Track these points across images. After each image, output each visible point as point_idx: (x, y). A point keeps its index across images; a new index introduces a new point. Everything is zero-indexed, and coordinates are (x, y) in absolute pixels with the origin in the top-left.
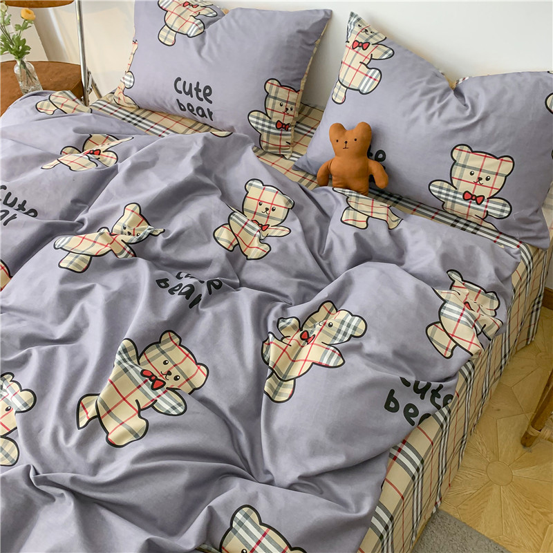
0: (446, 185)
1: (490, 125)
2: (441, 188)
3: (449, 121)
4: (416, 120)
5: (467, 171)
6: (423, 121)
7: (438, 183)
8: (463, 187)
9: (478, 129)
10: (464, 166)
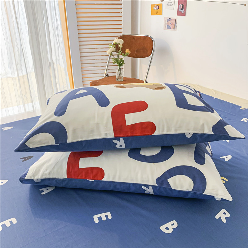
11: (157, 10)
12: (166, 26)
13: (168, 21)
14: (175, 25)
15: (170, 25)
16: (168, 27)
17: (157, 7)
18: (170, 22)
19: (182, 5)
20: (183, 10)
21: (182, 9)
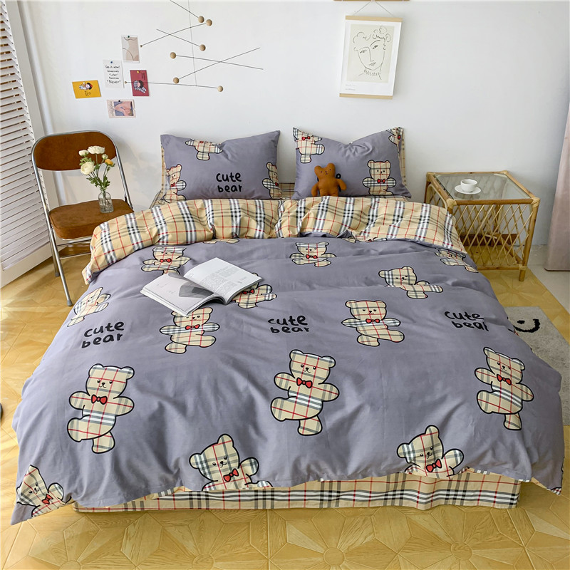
0: (369, 179)
1: (377, 151)
2: (368, 181)
3: (362, 153)
4: (349, 156)
5: (376, 170)
6: (352, 156)
7: (366, 180)
8: (377, 178)
9: (373, 153)
10: (374, 169)
11: (89, 89)
12: (114, 112)
13: (115, 106)
14: (132, 110)
15: (121, 110)
16: (118, 113)
17: (88, 86)
18: (119, 106)
19: (140, 82)
20: (143, 88)
21: (141, 87)
